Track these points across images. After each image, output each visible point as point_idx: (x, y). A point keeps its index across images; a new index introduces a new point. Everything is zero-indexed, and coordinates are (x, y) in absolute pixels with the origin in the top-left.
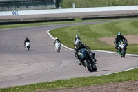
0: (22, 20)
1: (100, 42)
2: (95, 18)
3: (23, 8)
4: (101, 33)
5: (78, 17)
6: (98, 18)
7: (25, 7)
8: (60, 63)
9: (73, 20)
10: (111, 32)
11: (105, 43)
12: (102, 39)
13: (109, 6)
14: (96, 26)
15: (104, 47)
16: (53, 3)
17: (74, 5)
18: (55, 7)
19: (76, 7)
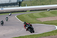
0: (5, 12)
1: (37, 20)
2: (35, 10)
3: (5, 7)
4: (38, 16)
5: (28, 10)
6: (36, 10)
7: (6, 7)
8: (21, 29)
9: (26, 11)
10: (42, 16)
11: (39, 21)
12: (38, 19)
13: (41, 5)
14: (35, 14)
15: (39, 22)
16: (18, 5)
17: (26, 5)
18: (18, 6)
19: (27, 6)
